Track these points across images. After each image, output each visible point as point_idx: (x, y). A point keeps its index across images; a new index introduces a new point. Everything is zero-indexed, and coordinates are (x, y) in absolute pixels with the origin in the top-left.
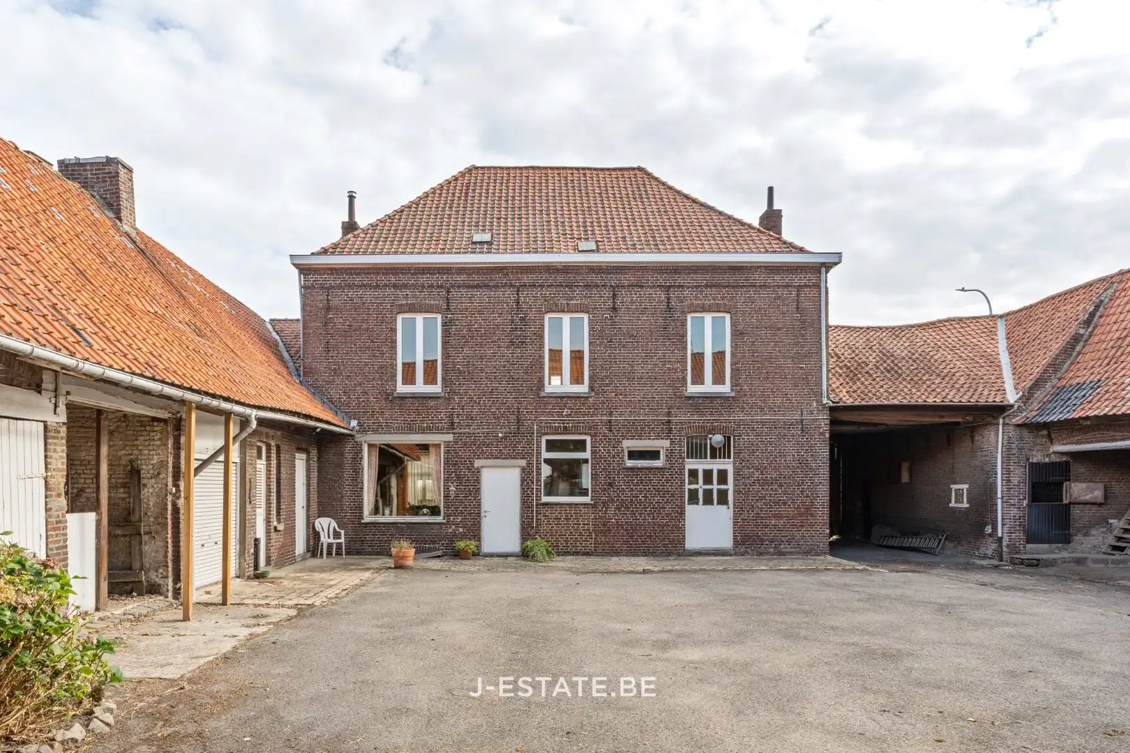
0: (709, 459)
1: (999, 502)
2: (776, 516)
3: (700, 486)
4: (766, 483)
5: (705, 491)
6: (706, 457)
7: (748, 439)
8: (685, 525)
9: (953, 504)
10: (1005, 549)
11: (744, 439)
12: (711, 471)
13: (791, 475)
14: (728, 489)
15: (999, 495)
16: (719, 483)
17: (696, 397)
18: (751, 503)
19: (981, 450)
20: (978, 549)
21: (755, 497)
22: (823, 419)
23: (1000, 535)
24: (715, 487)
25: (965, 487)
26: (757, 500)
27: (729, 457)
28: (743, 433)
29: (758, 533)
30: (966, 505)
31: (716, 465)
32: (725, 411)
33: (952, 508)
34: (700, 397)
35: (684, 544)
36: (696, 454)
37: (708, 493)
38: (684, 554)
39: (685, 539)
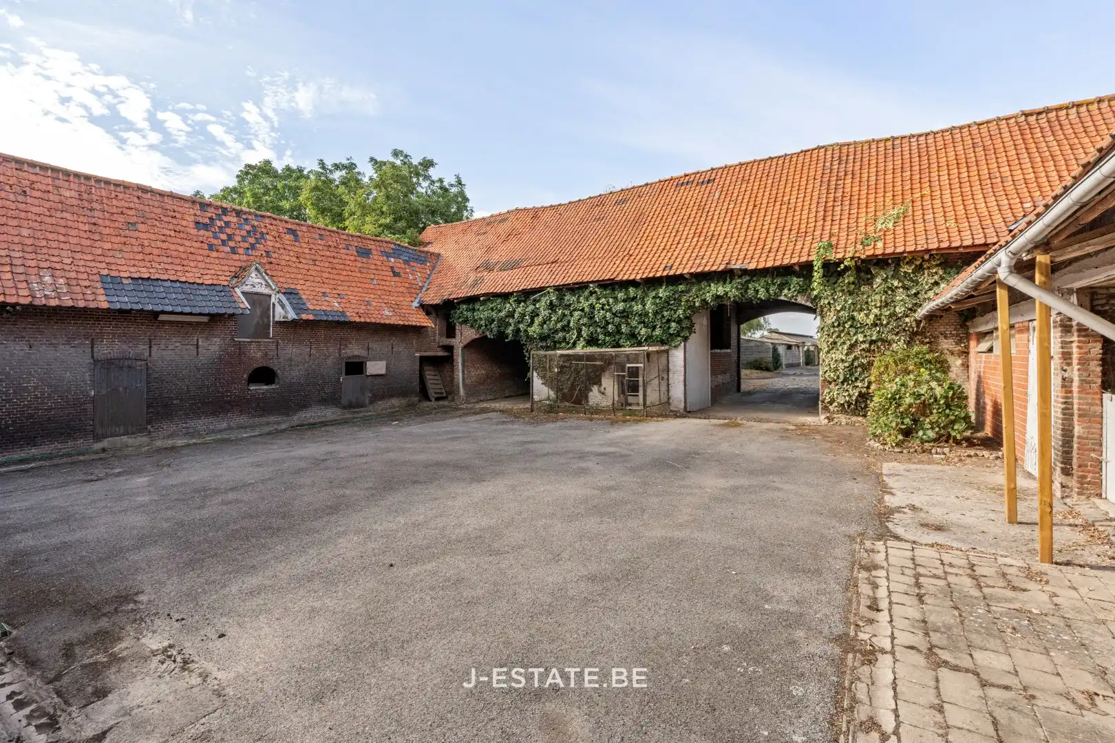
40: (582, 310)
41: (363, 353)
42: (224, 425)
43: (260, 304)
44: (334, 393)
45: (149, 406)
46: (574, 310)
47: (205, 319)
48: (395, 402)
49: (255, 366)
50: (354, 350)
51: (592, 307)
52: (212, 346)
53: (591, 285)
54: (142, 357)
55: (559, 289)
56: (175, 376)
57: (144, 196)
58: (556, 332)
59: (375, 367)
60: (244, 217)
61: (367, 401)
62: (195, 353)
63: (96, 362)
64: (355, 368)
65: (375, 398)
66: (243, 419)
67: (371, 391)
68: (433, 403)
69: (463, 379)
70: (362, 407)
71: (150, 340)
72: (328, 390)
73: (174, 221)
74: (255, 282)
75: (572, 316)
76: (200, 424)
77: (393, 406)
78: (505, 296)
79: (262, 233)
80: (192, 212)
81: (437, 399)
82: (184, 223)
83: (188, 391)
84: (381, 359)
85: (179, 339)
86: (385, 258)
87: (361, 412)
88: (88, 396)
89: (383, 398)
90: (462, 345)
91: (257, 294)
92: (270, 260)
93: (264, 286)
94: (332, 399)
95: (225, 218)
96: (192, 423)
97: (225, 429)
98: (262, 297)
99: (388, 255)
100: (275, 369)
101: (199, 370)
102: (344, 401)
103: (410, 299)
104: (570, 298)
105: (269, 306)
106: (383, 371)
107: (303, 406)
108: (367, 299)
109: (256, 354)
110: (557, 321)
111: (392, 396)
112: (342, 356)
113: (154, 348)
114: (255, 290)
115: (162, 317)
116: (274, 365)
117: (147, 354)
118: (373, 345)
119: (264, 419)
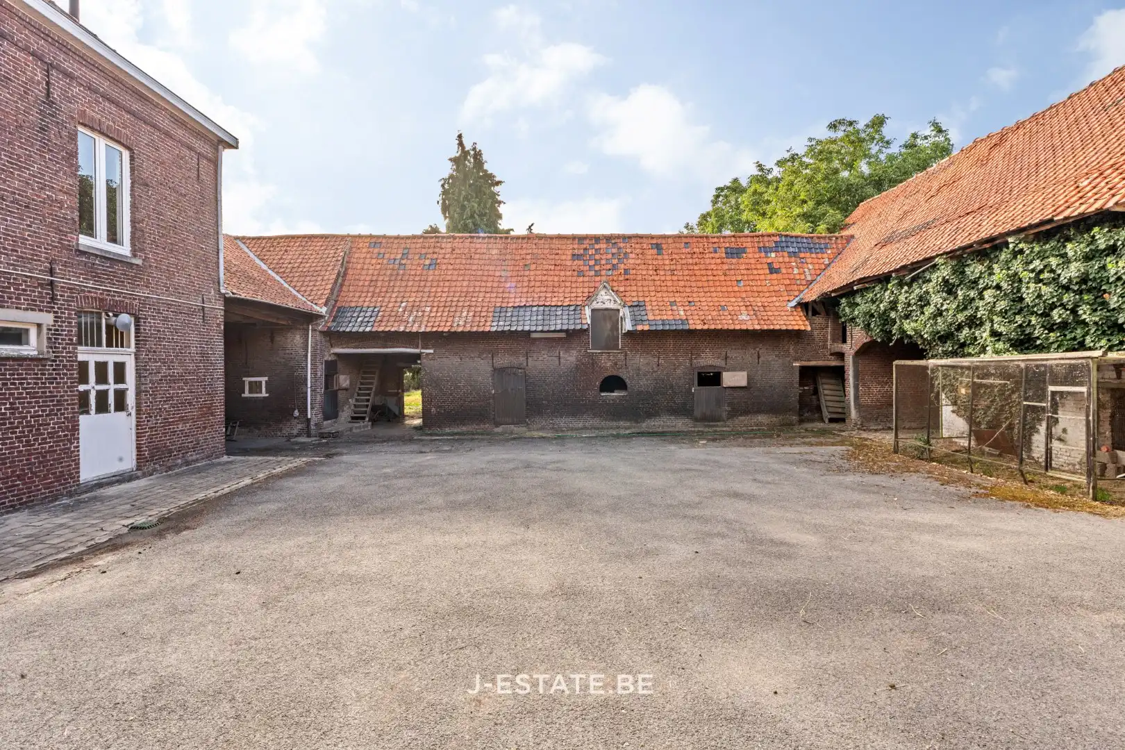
0: (104, 347)
1: (309, 390)
2: (182, 419)
3: (92, 387)
4: (173, 380)
5: (98, 392)
6: (99, 344)
7: (154, 323)
8: (78, 447)
9: (247, 394)
10: (312, 427)
11: (150, 323)
12: (105, 364)
13: (195, 370)
14: (127, 389)
15: (309, 385)
16: (116, 382)
17: (93, 254)
18: (158, 405)
19: (284, 349)
20: (281, 430)
21: (163, 398)
22: (217, 309)
23: (309, 416)
24: (111, 387)
25: (264, 380)
26: (164, 401)
27: (129, 347)
28: (149, 316)
29: (166, 443)
30: (264, 394)
31: (110, 357)
32: (129, 283)
33: (246, 398)
34: (97, 256)
35: (79, 477)
36: (86, 340)
37: (102, 396)
38: (79, 491)
39: (78, 468)
40: (998, 287)
41: (719, 362)
42: (580, 425)
43: (610, 318)
44: (685, 404)
45: (527, 403)
46: (985, 288)
47: (563, 335)
48: (763, 418)
49: (606, 375)
50: (708, 359)
51: (1015, 279)
52: (570, 357)
53: (1010, 240)
54: (522, 366)
55: (959, 257)
56: (545, 381)
57: (540, 242)
58: (960, 328)
59: (734, 379)
60: (613, 242)
61: (724, 415)
62: (557, 362)
63: (495, 369)
64: (711, 379)
65: (735, 412)
66: (596, 422)
67: (729, 404)
68: (827, 425)
69: (857, 397)
70: (719, 421)
71: (527, 353)
72: (679, 400)
73: (557, 257)
74: (605, 300)
75: (982, 298)
76: (562, 422)
77: (760, 424)
78: (884, 279)
79: (626, 254)
80: (571, 246)
81: (832, 420)
82: (564, 257)
83: (553, 394)
84: (742, 369)
85: (546, 352)
86: (763, 254)
87: (717, 426)
88: (490, 393)
89: (746, 412)
90: (852, 352)
91: (607, 309)
92: (627, 277)
93: (612, 302)
94: (683, 410)
95: (597, 246)
96: (557, 421)
97: (582, 429)
98: (611, 312)
99: (767, 250)
100: (624, 377)
101: (560, 377)
102: (697, 413)
103: (787, 298)
104: (975, 269)
105: (618, 320)
106: (744, 383)
107: (650, 415)
108: (723, 304)
109: (607, 364)
110: (959, 310)
111: (759, 412)
112: (694, 366)
113: (530, 359)
114: (604, 306)
115: (534, 335)
116: (624, 375)
117: (525, 364)
118: (733, 354)
119: (615, 424)
